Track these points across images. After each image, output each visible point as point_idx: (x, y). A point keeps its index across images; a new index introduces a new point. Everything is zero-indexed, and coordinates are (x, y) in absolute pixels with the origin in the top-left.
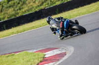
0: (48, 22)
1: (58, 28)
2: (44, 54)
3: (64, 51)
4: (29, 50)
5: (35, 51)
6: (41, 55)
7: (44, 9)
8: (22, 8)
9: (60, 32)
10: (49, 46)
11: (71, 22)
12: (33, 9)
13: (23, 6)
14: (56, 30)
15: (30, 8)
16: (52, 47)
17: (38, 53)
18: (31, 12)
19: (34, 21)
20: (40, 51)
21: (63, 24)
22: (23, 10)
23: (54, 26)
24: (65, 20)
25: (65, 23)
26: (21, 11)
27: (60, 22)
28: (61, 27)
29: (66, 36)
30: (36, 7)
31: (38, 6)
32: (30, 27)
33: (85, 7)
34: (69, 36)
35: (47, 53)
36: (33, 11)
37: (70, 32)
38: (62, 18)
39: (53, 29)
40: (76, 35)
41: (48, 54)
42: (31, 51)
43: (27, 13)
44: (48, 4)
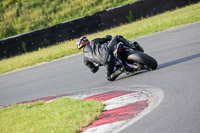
2: (104, 103)
6: (98, 104)
7: (104, 11)
8: (60, 10)
12: (82, 12)
13: (61, 5)
15: (75, 8)
18: (76, 17)
20: (95, 97)
26: (57, 16)
30: (88, 8)
31: (92, 5)
35: (108, 101)
41: (111, 104)
44: (112, 1)
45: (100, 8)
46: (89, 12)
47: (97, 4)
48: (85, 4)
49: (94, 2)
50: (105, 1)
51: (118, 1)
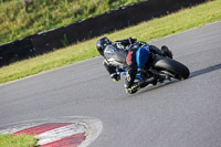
2: (36, 137)
4: (2, 128)
6: (30, 139)
9: (128, 75)
12: (11, 36)
15: (3, 33)
17: (22, 135)
19: (13, 62)
21: (134, 56)
23: (113, 61)
27: (127, 51)
36: (10, 40)
44: (44, 24)
45: (31, 31)
46: (19, 36)
47: (27, 27)
48: (14, 27)
49: (24, 25)
50: (36, 23)
51: (51, 24)
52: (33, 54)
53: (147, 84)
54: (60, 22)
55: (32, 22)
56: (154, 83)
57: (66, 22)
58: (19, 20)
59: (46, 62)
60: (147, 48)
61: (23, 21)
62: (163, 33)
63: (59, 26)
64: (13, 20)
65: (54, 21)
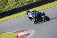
0: (27, 13)
1: (33, 17)
2: (18, 34)
3: (29, 32)
4: (9, 32)
5: (12, 32)
6: (16, 35)
7: (17, 8)
8: (5, 7)
9: (34, 20)
10: (20, 30)
11: (40, 13)
12: (11, 8)
13: (5, 6)
14: (32, 18)
15: (9, 7)
16: (22, 30)
17: (14, 33)
18: (10, 10)
19: (12, 15)
20: (15, 32)
21: (36, 15)
22: (5, 8)
23: (30, 16)
24: (37, 12)
25: (37, 14)
26: (4, 9)
28: (35, 17)
29: (38, 22)
30: (13, 7)
31: (14, 6)
32: (9, 18)
33: (41, 6)
34: (40, 22)
35: (19, 33)
36: (11, 9)
37: (40, 19)
38: (35, 11)
39: (30, 18)
40: (44, 21)
42: (10, 33)
43: (8, 10)
44: (20, 5)
45: (16, 7)
47: (15, 6)
48: (12, 6)
49: (14, 5)
50: (18, 5)
51: (21, 5)
52: (17, 13)
53: (39, 22)
54: (24, 4)
55: (16, 4)
56: (41, 21)
57: (25, 4)
58: (13, 4)
59: (20, 15)
60: (39, 13)
61: (14, 4)
62: (50, 7)
63: (23, 5)
64: (12, 4)
65: (22, 4)
